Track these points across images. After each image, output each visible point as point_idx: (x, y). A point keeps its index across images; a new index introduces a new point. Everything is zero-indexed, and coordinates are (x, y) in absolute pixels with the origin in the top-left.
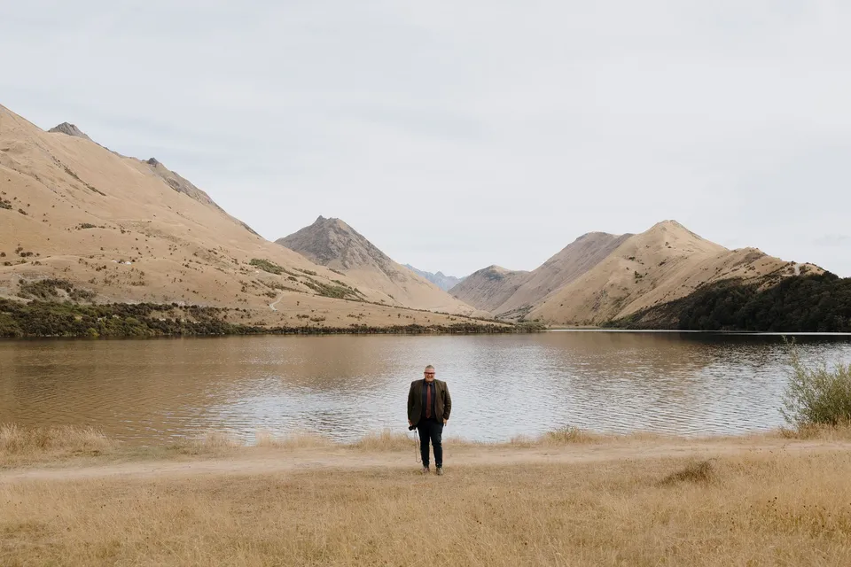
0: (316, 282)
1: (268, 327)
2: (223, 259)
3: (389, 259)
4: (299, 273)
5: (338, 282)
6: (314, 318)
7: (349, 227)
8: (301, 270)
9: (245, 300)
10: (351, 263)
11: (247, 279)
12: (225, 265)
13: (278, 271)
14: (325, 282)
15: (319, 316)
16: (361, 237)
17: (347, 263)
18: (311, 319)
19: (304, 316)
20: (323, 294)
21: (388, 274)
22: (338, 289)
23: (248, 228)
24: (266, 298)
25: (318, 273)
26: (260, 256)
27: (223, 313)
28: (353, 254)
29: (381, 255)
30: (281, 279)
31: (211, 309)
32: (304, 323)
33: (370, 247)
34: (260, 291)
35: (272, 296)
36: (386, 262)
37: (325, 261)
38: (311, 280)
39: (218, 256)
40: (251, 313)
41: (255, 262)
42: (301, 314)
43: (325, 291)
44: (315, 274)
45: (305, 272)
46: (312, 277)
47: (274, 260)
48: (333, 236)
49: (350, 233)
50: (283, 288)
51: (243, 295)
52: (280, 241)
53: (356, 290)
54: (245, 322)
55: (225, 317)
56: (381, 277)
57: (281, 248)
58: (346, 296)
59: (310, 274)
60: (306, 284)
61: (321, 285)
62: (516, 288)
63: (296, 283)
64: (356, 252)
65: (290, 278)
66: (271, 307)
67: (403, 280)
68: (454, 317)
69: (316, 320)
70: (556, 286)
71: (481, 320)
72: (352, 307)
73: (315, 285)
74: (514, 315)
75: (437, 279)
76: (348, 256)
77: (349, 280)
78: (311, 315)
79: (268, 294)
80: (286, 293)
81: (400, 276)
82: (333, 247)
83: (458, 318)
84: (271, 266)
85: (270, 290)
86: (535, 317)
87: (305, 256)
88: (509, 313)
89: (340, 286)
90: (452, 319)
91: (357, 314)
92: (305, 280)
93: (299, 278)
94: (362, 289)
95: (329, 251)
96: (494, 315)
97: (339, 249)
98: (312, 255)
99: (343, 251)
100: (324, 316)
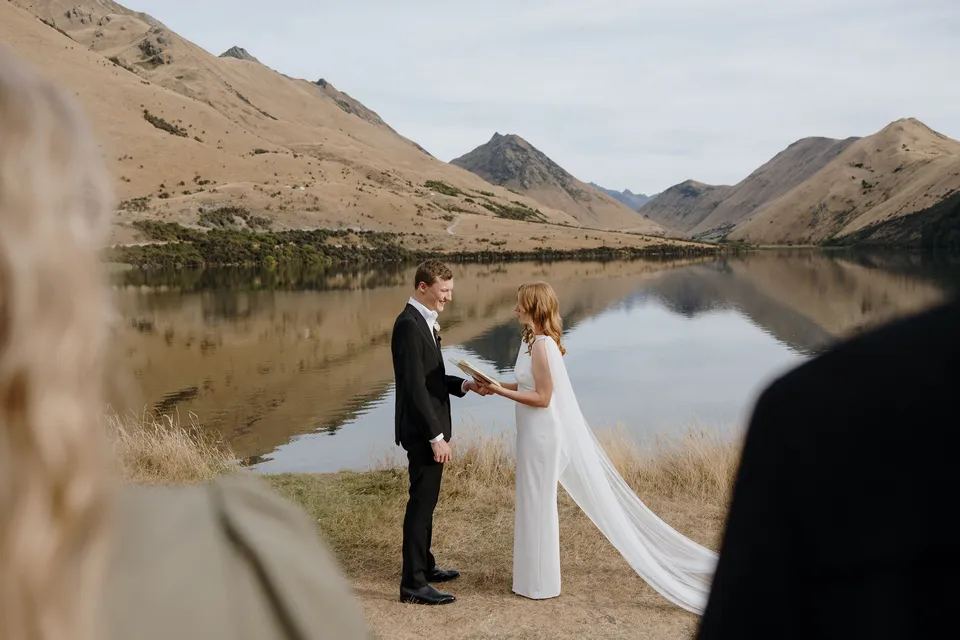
0: (494, 203)
1: (446, 252)
2: (397, 182)
3: (571, 177)
4: (477, 195)
5: (517, 203)
6: (495, 241)
7: (527, 143)
8: (477, 191)
9: (422, 224)
10: (530, 182)
11: (422, 202)
12: (401, 188)
13: (454, 193)
14: (504, 204)
15: (499, 240)
16: (540, 154)
17: (526, 182)
18: (492, 243)
19: (484, 240)
20: (502, 216)
21: (570, 192)
22: (518, 211)
23: (420, 149)
24: (443, 222)
25: (495, 194)
26: (435, 177)
27: (399, 239)
28: (532, 173)
29: (563, 173)
30: (457, 201)
31: (387, 234)
32: (483, 247)
33: (550, 164)
34: (436, 215)
35: (449, 219)
36: (568, 180)
37: (502, 182)
38: (490, 202)
39: (391, 179)
40: (428, 238)
41: (430, 184)
42: (481, 237)
43: (505, 213)
44: (493, 195)
45: (482, 193)
46: (490, 198)
47: (449, 182)
48: (510, 154)
49: (529, 150)
50: (460, 211)
51: (419, 219)
52: (455, 162)
53: (537, 211)
54: (423, 247)
55: (402, 242)
56: (563, 197)
57: (455, 168)
58: (527, 218)
59: (488, 195)
60: (484, 206)
61: (500, 206)
62: (716, 205)
63: (473, 205)
64: (535, 171)
65: (467, 200)
66: (449, 231)
67: (588, 200)
68: (648, 238)
69: (497, 244)
70: (763, 201)
71: (680, 240)
72: (535, 229)
73: (494, 207)
74: (714, 235)
75: (624, 197)
76: (527, 175)
77: (529, 201)
78: (491, 239)
79: (445, 218)
80: (463, 216)
81: (584, 195)
82: (511, 166)
83: (653, 239)
84: (447, 188)
85: (447, 213)
86: (739, 237)
87: (481, 176)
88: (707, 233)
89: (520, 207)
90: (646, 240)
91: (540, 236)
92: (482, 202)
93: (476, 200)
94: (544, 210)
95: (507, 171)
96: (690, 235)
97: (517, 168)
98: (488, 175)
99: (521, 170)
100: (505, 239)
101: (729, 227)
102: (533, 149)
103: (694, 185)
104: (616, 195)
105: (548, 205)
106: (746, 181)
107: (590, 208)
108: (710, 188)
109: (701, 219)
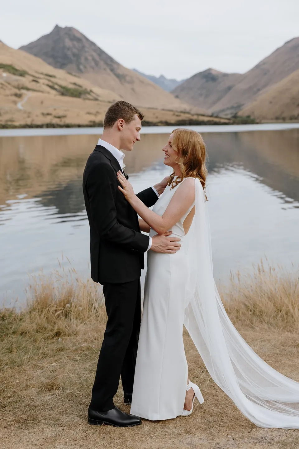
0: (57, 84)
1: (17, 124)
3: (118, 64)
4: (42, 76)
5: (75, 84)
6: (57, 115)
7: (81, 34)
8: (42, 74)
10: (85, 67)
13: (22, 74)
14: (64, 84)
15: (61, 113)
16: (93, 44)
17: (82, 67)
18: (56, 117)
19: (48, 114)
20: (63, 94)
21: (118, 76)
22: (76, 90)
24: (14, 98)
25: (58, 76)
26: (6, 60)
28: (86, 59)
29: (111, 60)
30: (25, 81)
32: (48, 120)
33: (101, 53)
34: (8, 92)
35: (19, 96)
36: (115, 66)
37: (62, 66)
38: (52, 82)
40: (2, 112)
41: (2, 66)
42: (45, 112)
43: (65, 92)
44: (55, 77)
45: (47, 75)
46: (52, 79)
47: (19, 66)
48: (68, 43)
49: (84, 40)
50: (28, 89)
52: (23, 48)
53: (91, 91)
56: (112, 80)
57: (23, 53)
58: (83, 96)
59: (51, 76)
60: (48, 86)
61: (61, 86)
62: (229, 88)
63: (38, 85)
64: (90, 58)
65: (34, 81)
66: (19, 106)
67: (131, 82)
68: (179, 114)
69: (59, 117)
70: (265, 86)
71: (203, 115)
72: (90, 105)
73: (56, 87)
74: (228, 112)
75: (159, 81)
76: (82, 60)
77: (84, 82)
78: (54, 113)
79: (16, 95)
80: (30, 94)
81: (128, 78)
82: (69, 53)
83: (182, 115)
84: (16, 70)
85: (17, 91)
86: (246, 114)
87: (45, 60)
88: (223, 111)
89: (77, 87)
90: (177, 116)
91: (93, 111)
92: (46, 82)
93: (41, 81)
94: (96, 90)
95: (65, 57)
96: (209, 112)
97: (74, 55)
98: (51, 60)
99: (77, 56)
100: (65, 113)
101: (239, 107)
102: (87, 39)
103: (213, 73)
104: (153, 78)
105: (100, 86)
106: (253, 70)
107: (133, 89)
108: (225, 75)
109: (219, 99)
